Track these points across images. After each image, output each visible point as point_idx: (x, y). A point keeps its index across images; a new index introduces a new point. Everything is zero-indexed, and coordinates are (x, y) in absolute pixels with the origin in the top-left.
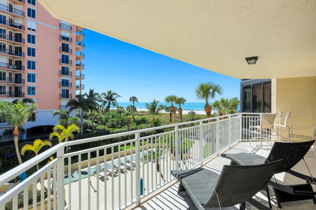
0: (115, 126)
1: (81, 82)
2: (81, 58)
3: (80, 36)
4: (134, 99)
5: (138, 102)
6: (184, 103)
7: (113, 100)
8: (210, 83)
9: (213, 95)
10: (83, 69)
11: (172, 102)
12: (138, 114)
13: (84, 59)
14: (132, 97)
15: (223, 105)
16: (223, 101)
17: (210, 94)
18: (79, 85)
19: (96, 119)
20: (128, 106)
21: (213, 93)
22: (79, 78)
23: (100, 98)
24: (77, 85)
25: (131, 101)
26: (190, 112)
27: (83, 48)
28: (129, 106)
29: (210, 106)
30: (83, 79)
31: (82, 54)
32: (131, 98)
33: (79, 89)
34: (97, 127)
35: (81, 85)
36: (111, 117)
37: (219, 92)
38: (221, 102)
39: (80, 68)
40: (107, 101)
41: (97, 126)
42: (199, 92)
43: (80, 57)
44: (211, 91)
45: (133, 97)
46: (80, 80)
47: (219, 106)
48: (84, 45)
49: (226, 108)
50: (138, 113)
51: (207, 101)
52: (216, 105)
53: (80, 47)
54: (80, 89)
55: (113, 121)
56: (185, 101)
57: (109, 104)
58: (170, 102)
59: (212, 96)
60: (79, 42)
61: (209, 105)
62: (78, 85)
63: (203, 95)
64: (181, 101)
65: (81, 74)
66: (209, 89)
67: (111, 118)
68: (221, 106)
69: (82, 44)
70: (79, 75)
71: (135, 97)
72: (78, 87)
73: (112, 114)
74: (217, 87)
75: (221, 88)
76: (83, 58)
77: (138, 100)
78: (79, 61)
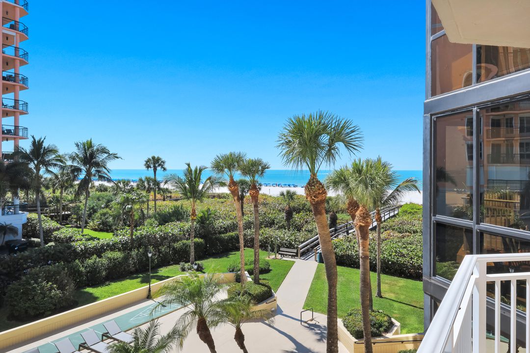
0: (110, 226)
1: (16, 121)
2: (18, 63)
3: (15, 7)
4: (155, 163)
5: (165, 169)
6: (262, 173)
7: (97, 165)
8: (321, 117)
9: (329, 151)
10: (22, 88)
11: (230, 169)
12: (170, 197)
13: (26, 63)
14: (151, 158)
15: (360, 182)
16: (358, 170)
17: (322, 148)
18: (12, 128)
19: (67, 211)
20: (141, 180)
21: (331, 144)
22: (12, 109)
23: (61, 161)
24: (6, 128)
25: (148, 167)
26: (285, 193)
27: (22, 39)
28: (143, 179)
29: (321, 184)
30: (22, 113)
31: (21, 53)
32: (148, 161)
33: (11, 139)
34: (56, 232)
35: (16, 127)
36: (103, 206)
37: (348, 145)
38: (354, 172)
39: (14, 85)
40: (83, 167)
41: (58, 229)
42: (290, 141)
43: (14, 59)
44: (325, 139)
45: (153, 158)
46: (14, 116)
47: (348, 185)
48: (26, 30)
49: (367, 188)
50: (173, 195)
51: (312, 170)
52: (340, 180)
53: (14, 34)
54: (14, 139)
55: (104, 214)
56: (265, 167)
57: (89, 173)
58: (226, 170)
59: (326, 154)
60: (13, 23)
61: (318, 181)
62: (9, 128)
63: (301, 152)
64: (255, 168)
65: (16, 101)
66: (317, 135)
67: (103, 208)
68: (352, 185)
69: (21, 28)
70: (12, 103)
71: (158, 157)
72: (9, 132)
73: (107, 198)
74: (343, 127)
75: (352, 132)
76: (23, 63)
77: (166, 166)
78: (13, 69)
